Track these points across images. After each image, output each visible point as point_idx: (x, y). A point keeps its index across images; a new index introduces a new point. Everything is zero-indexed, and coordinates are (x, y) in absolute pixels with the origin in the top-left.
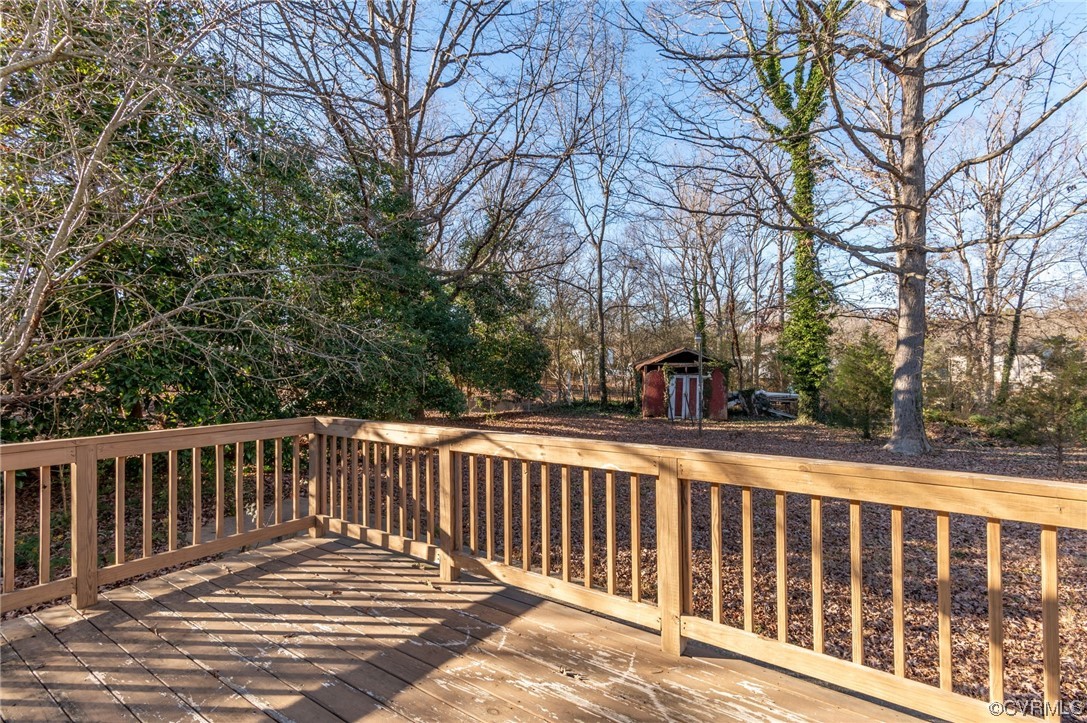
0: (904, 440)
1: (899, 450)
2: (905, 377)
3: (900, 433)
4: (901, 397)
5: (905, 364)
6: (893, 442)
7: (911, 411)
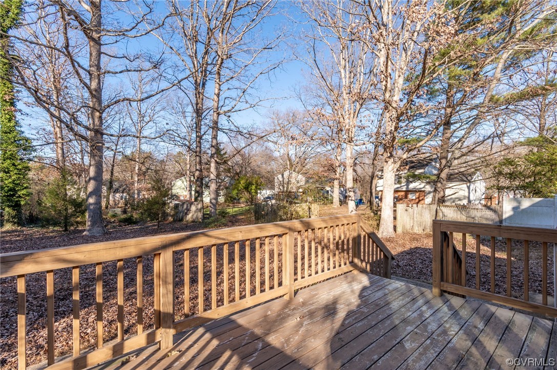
0: (94, 229)
1: (93, 234)
2: (94, 197)
3: (92, 225)
4: (92, 207)
5: (94, 190)
6: (88, 231)
7: (98, 213)
